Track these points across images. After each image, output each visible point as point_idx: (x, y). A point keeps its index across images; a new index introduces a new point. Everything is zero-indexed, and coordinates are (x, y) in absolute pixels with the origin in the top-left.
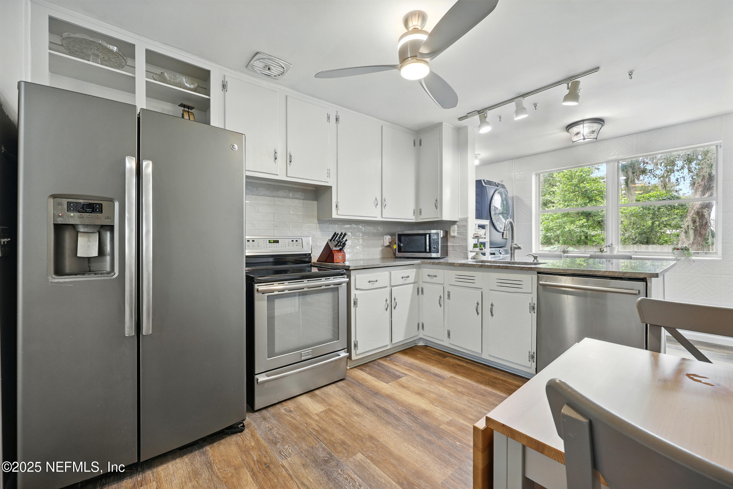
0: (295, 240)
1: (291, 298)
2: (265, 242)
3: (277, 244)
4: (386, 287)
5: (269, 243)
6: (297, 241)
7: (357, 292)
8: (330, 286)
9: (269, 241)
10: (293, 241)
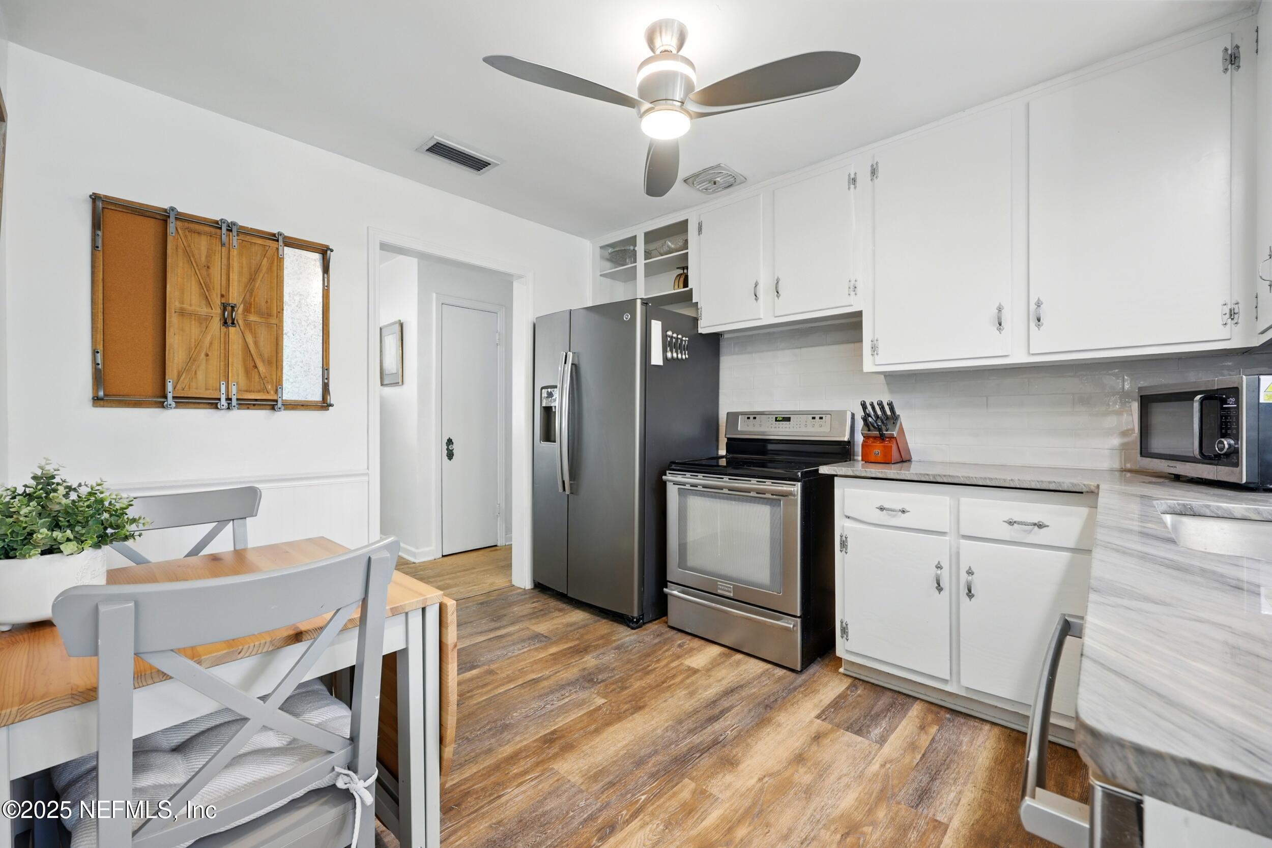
0: (817, 417)
1: (718, 500)
2: (770, 419)
3: (788, 423)
4: (943, 534)
5: (776, 420)
6: (821, 418)
7: (848, 524)
8: (765, 494)
9: (776, 418)
10: (814, 418)
